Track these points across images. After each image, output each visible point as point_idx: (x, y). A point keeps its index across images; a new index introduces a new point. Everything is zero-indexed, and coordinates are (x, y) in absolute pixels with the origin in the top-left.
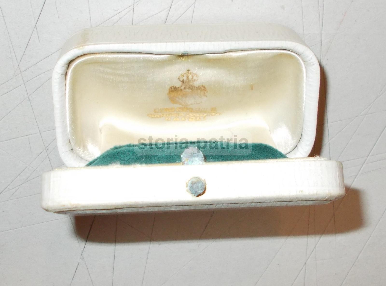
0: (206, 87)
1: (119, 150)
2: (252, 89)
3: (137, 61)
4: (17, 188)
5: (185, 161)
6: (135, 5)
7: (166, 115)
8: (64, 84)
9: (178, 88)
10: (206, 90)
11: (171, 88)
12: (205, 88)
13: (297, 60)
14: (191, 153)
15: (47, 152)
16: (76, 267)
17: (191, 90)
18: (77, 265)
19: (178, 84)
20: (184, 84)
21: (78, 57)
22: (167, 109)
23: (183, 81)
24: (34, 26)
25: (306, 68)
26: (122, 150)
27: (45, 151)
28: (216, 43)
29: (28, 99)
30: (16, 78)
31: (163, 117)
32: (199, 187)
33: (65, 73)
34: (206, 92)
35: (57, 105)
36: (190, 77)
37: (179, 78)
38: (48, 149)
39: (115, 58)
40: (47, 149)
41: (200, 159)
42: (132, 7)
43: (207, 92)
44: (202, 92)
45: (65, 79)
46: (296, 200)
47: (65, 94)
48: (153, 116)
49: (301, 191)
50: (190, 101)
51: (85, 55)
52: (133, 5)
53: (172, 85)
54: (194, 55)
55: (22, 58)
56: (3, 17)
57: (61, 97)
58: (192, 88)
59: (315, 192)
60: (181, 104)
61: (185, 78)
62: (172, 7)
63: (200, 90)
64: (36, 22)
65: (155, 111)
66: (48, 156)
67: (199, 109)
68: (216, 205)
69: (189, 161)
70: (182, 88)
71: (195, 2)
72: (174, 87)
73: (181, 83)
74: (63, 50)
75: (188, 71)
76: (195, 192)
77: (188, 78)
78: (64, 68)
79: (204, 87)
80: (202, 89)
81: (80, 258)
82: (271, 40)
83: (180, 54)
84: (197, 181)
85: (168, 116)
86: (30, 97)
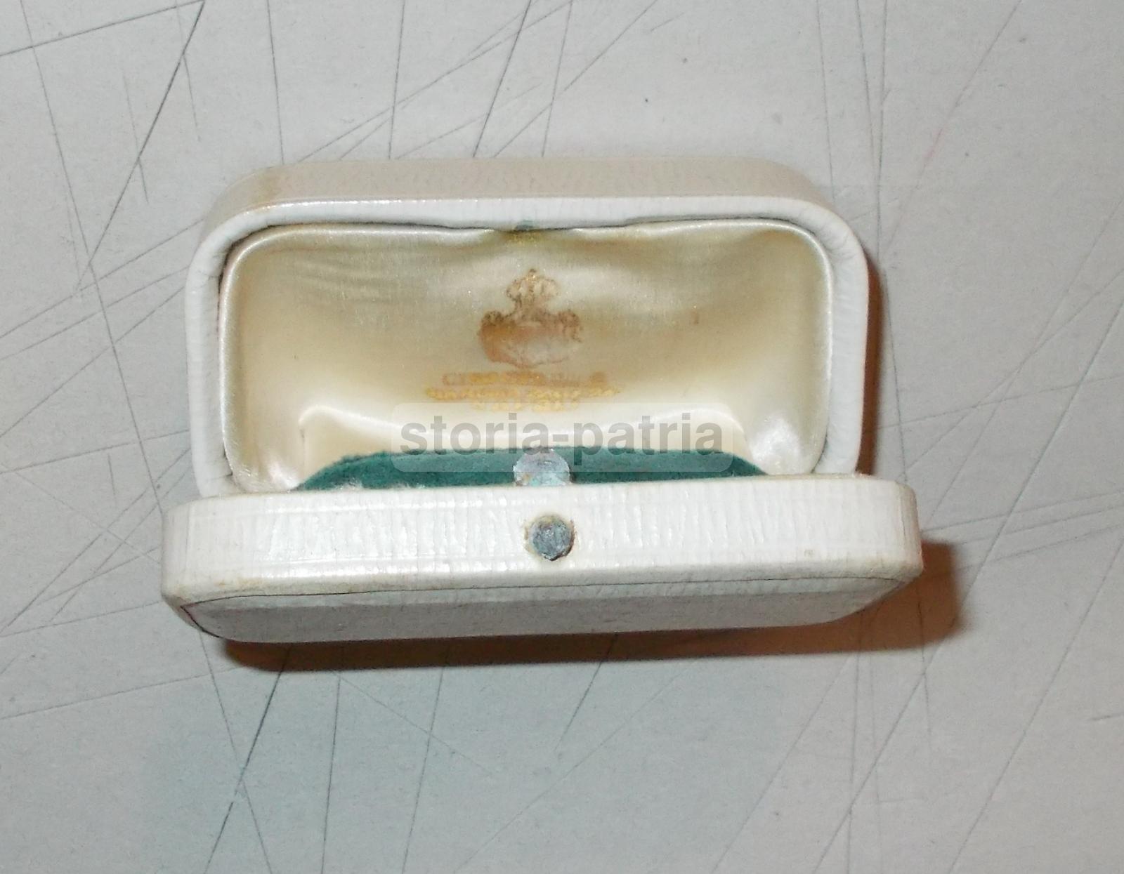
0: (579, 314)
1: (357, 463)
2: (697, 322)
3: (404, 245)
4: (72, 592)
5: (523, 479)
6: (398, 108)
7: (475, 393)
8: (215, 302)
9: (507, 316)
10: (577, 325)
11: (488, 317)
12: (575, 318)
13: (808, 246)
14: (539, 460)
15: (155, 493)
16: (226, 816)
17: (539, 324)
18: (227, 808)
19: (505, 307)
20: (521, 306)
21: (252, 235)
22: (477, 377)
23: (518, 300)
24: (134, 160)
25: (833, 267)
26: (363, 464)
27: (151, 491)
28: (605, 201)
29: (110, 350)
30: (82, 296)
31: (465, 397)
32: (558, 535)
33: (218, 274)
34: (578, 329)
35: (196, 356)
36: (537, 287)
37: (508, 291)
38: (159, 487)
39: (348, 236)
40: (156, 485)
41: (561, 476)
42: (389, 114)
43: (581, 329)
44: (569, 331)
45: (217, 290)
46: (797, 576)
47: (217, 329)
48: (440, 396)
49: (810, 553)
50: (537, 354)
51: (271, 227)
52: (392, 110)
53: (491, 310)
54: (549, 229)
55: (100, 242)
56: (56, 134)
57: (208, 335)
58: (542, 317)
59: (843, 555)
60: (513, 362)
61: (523, 290)
62: (494, 114)
63: (563, 322)
64: (139, 150)
65: (445, 380)
66: (158, 504)
67: (561, 375)
68: (598, 587)
69: (533, 480)
70: (516, 317)
71: (551, 104)
72: (496, 313)
73: (512, 305)
74: (208, 223)
75: (531, 273)
76: (548, 549)
77: (532, 291)
78: (218, 262)
79: (574, 316)
80: (569, 321)
81: (236, 791)
82: (743, 195)
83: (513, 228)
84: (553, 522)
85: (479, 395)
86: (117, 346)
